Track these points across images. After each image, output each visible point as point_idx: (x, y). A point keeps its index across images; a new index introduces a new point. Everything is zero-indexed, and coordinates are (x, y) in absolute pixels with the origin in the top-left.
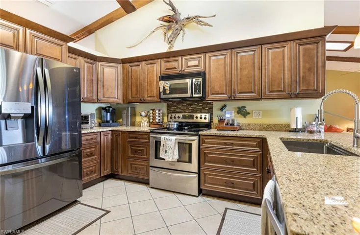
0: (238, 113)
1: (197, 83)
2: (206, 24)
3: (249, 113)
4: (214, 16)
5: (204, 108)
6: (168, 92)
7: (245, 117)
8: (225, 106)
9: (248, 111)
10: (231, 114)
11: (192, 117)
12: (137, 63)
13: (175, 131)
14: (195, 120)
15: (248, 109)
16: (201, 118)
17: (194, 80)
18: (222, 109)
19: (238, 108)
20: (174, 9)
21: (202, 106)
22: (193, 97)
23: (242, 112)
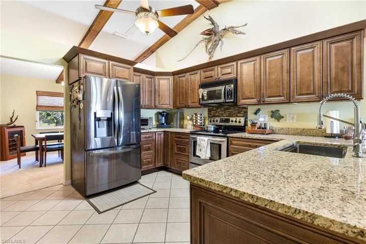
0: (272, 117)
1: (230, 90)
2: (240, 33)
3: (283, 117)
4: (246, 25)
5: (239, 112)
6: (206, 98)
7: (278, 121)
8: (259, 110)
9: (282, 115)
10: (264, 118)
11: (227, 121)
12: (183, 75)
13: (212, 133)
14: (231, 124)
15: (282, 113)
16: (236, 122)
17: (227, 86)
18: (256, 113)
19: (272, 112)
20: (213, 23)
21: (238, 110)
22: (226, 102)
23: (276, 116)
